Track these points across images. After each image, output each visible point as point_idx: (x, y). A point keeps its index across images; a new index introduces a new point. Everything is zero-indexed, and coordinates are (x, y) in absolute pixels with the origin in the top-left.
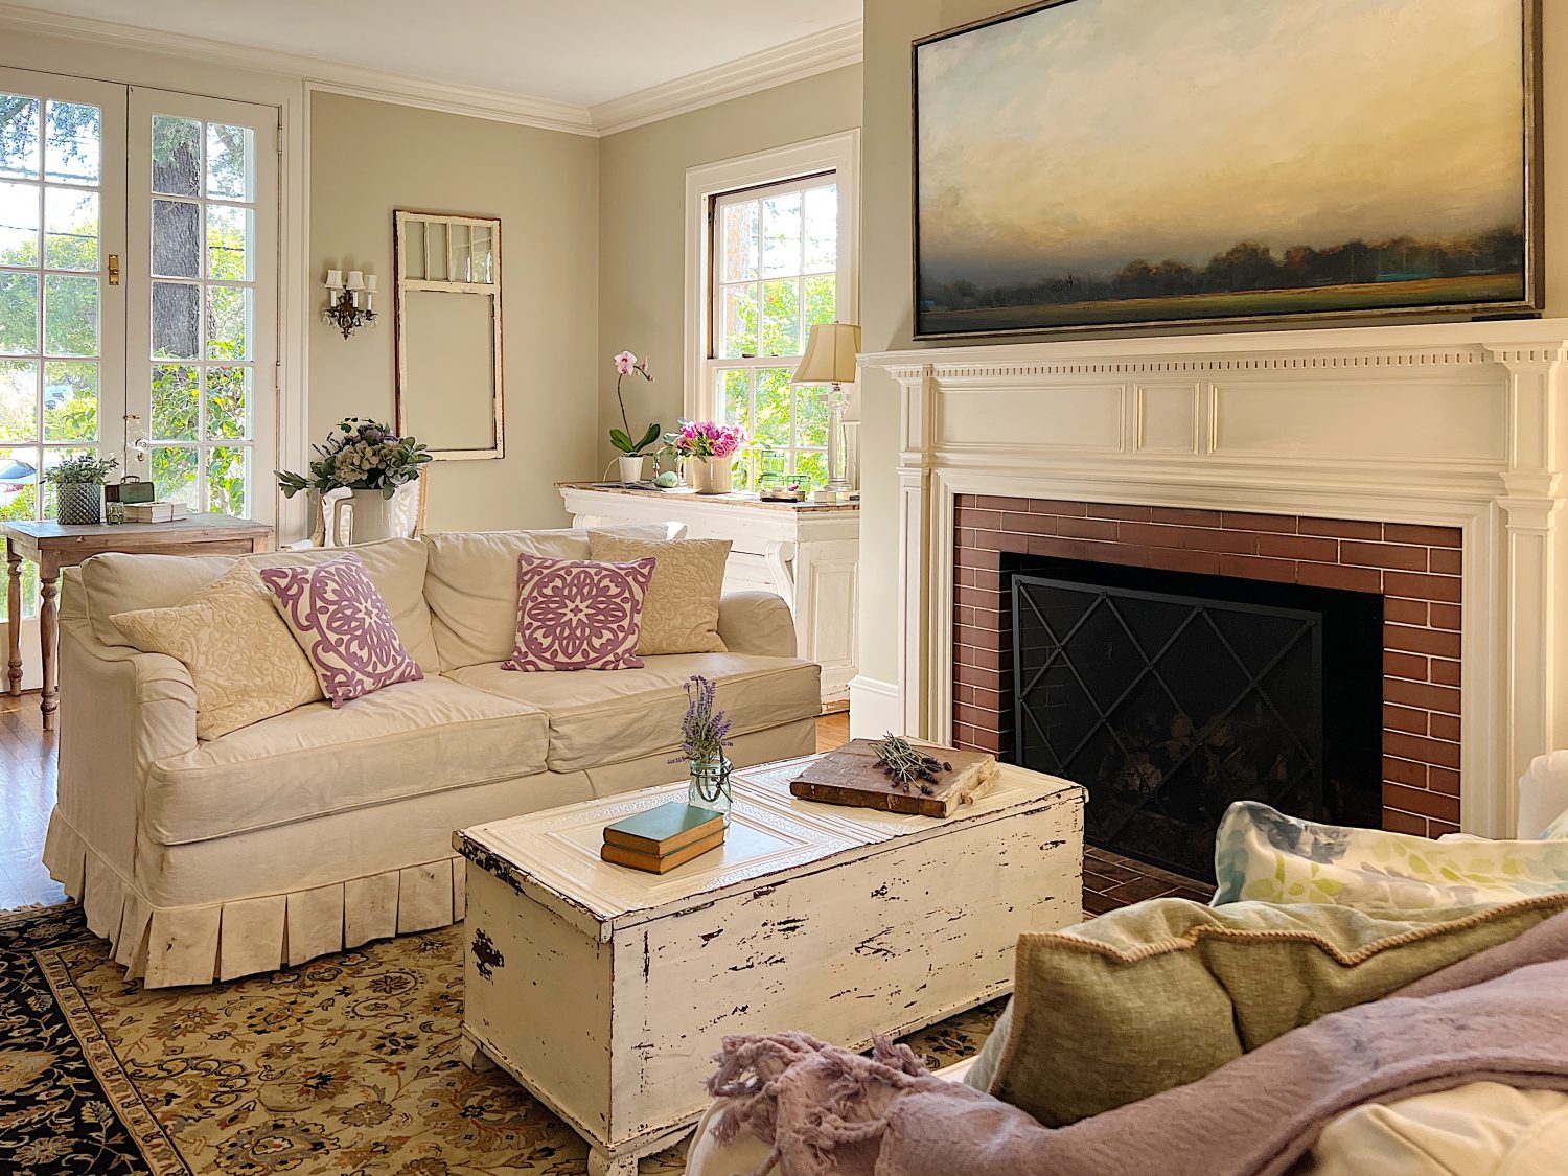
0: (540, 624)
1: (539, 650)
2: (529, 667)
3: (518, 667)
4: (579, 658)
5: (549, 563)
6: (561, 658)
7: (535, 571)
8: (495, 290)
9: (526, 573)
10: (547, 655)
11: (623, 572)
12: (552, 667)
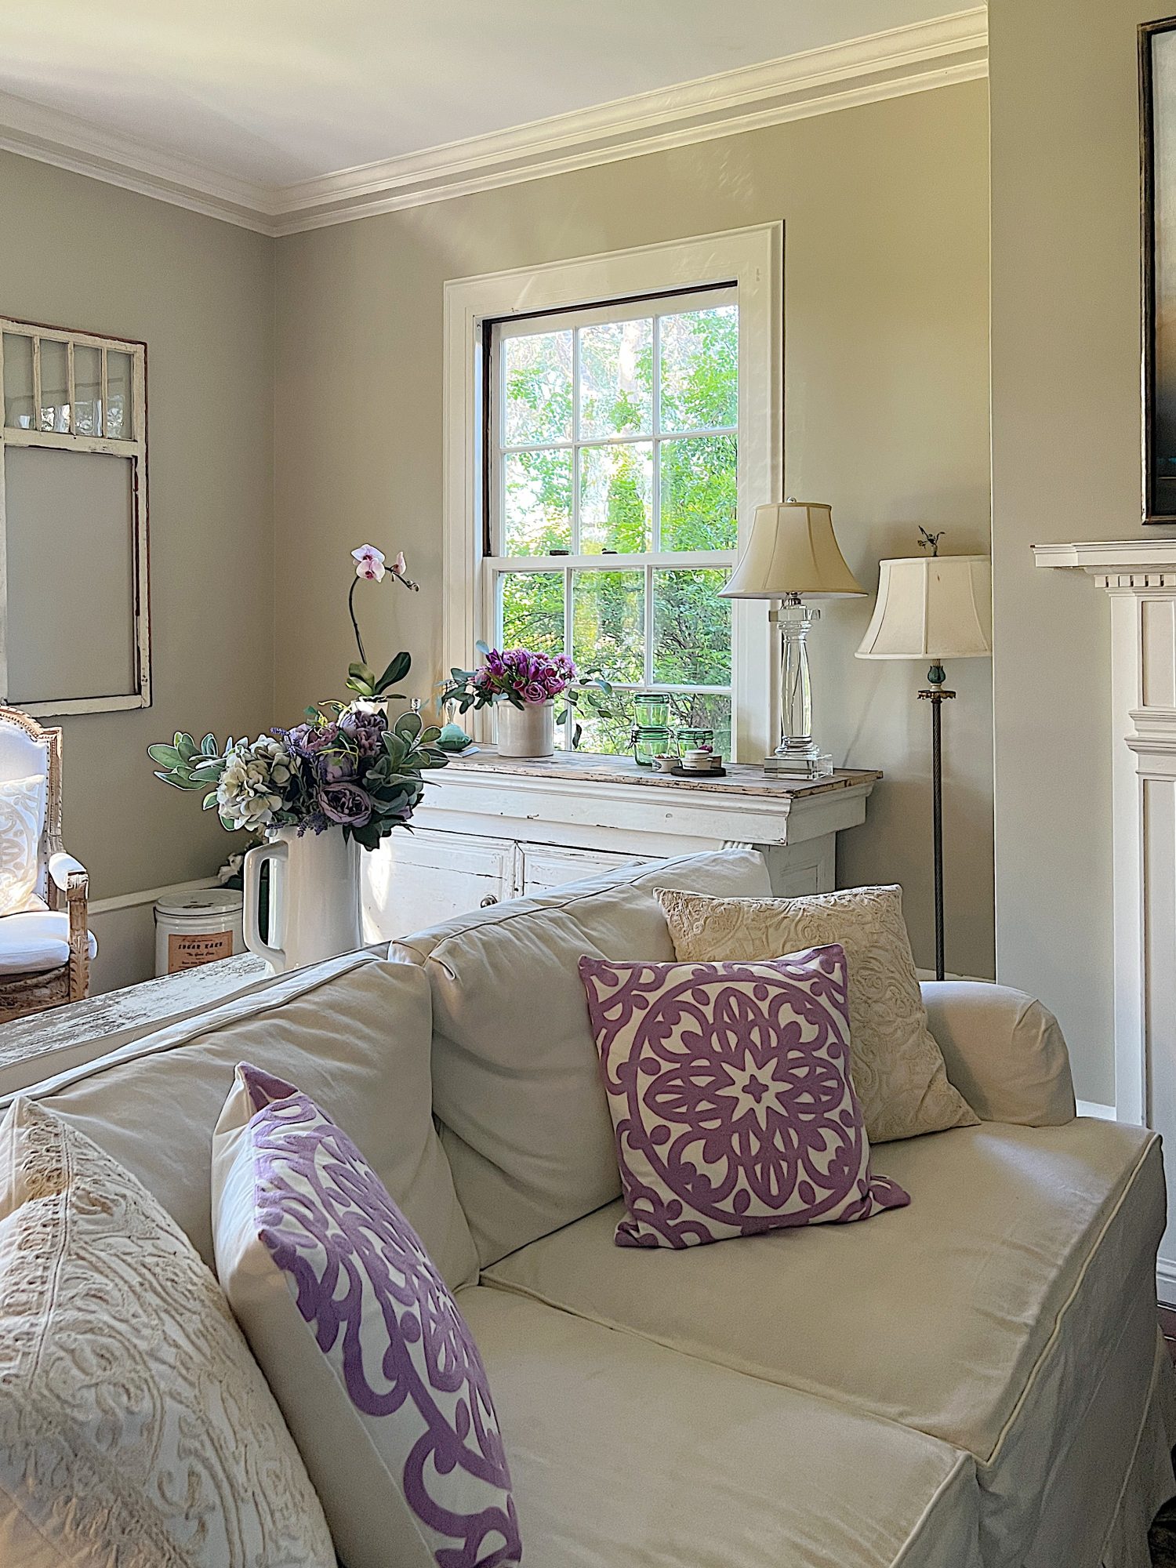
0: (687, 1128)
1: (705, 1196)
2: (690, 1238)
3: (662, 1240)
4: (795, 1204)
5: (647, 977)
6: (757, 1208)
7: (629, 997)
8: (137, 449)
9: (610, 1003)
10: (727, 1205)
11: (805, 986)
12: (737, 1230)
